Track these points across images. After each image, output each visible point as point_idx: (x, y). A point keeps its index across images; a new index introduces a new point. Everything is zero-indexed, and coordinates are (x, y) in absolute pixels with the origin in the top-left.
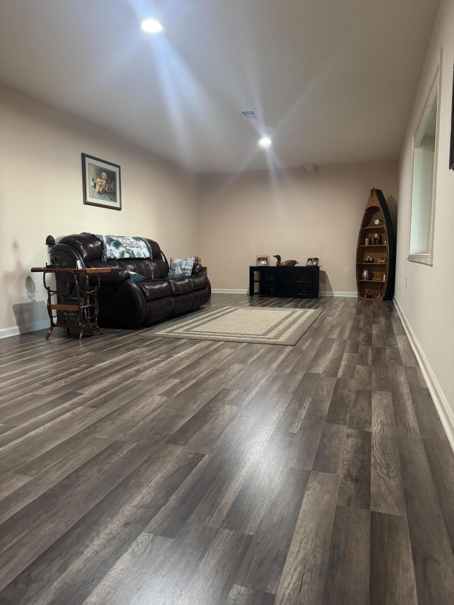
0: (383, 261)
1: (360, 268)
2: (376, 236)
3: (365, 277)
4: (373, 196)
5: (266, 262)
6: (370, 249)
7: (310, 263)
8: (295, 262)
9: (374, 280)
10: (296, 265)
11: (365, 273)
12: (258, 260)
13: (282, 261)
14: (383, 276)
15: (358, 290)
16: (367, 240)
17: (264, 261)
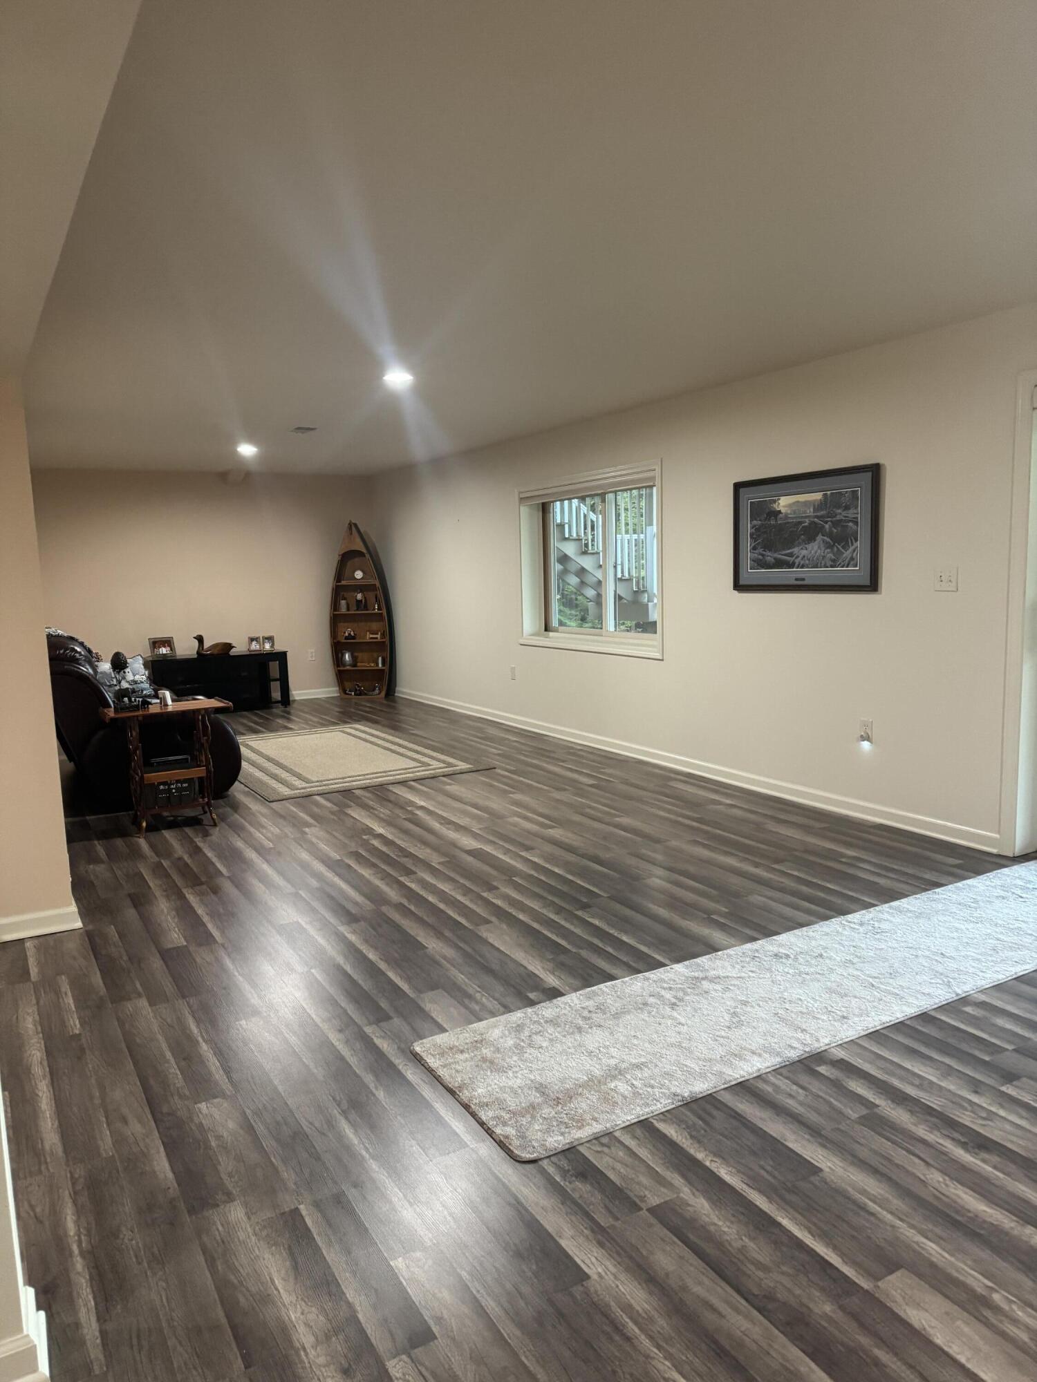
0: (379, 636)
1: (338, 648)
2: (359, 596)
3: (348, 663)
4: (351, 534)
5: (168, 649)
6: (347, 618)
7: (255, 646)
8: (229, 646)
9: (362, 666)
10: (233, 652)
11: (347, 657)
12: (154, 647)
13: (207, 644)
14: (378, 659)
15: (337, 684)
16: (343, 602)
17: (165, 647)
